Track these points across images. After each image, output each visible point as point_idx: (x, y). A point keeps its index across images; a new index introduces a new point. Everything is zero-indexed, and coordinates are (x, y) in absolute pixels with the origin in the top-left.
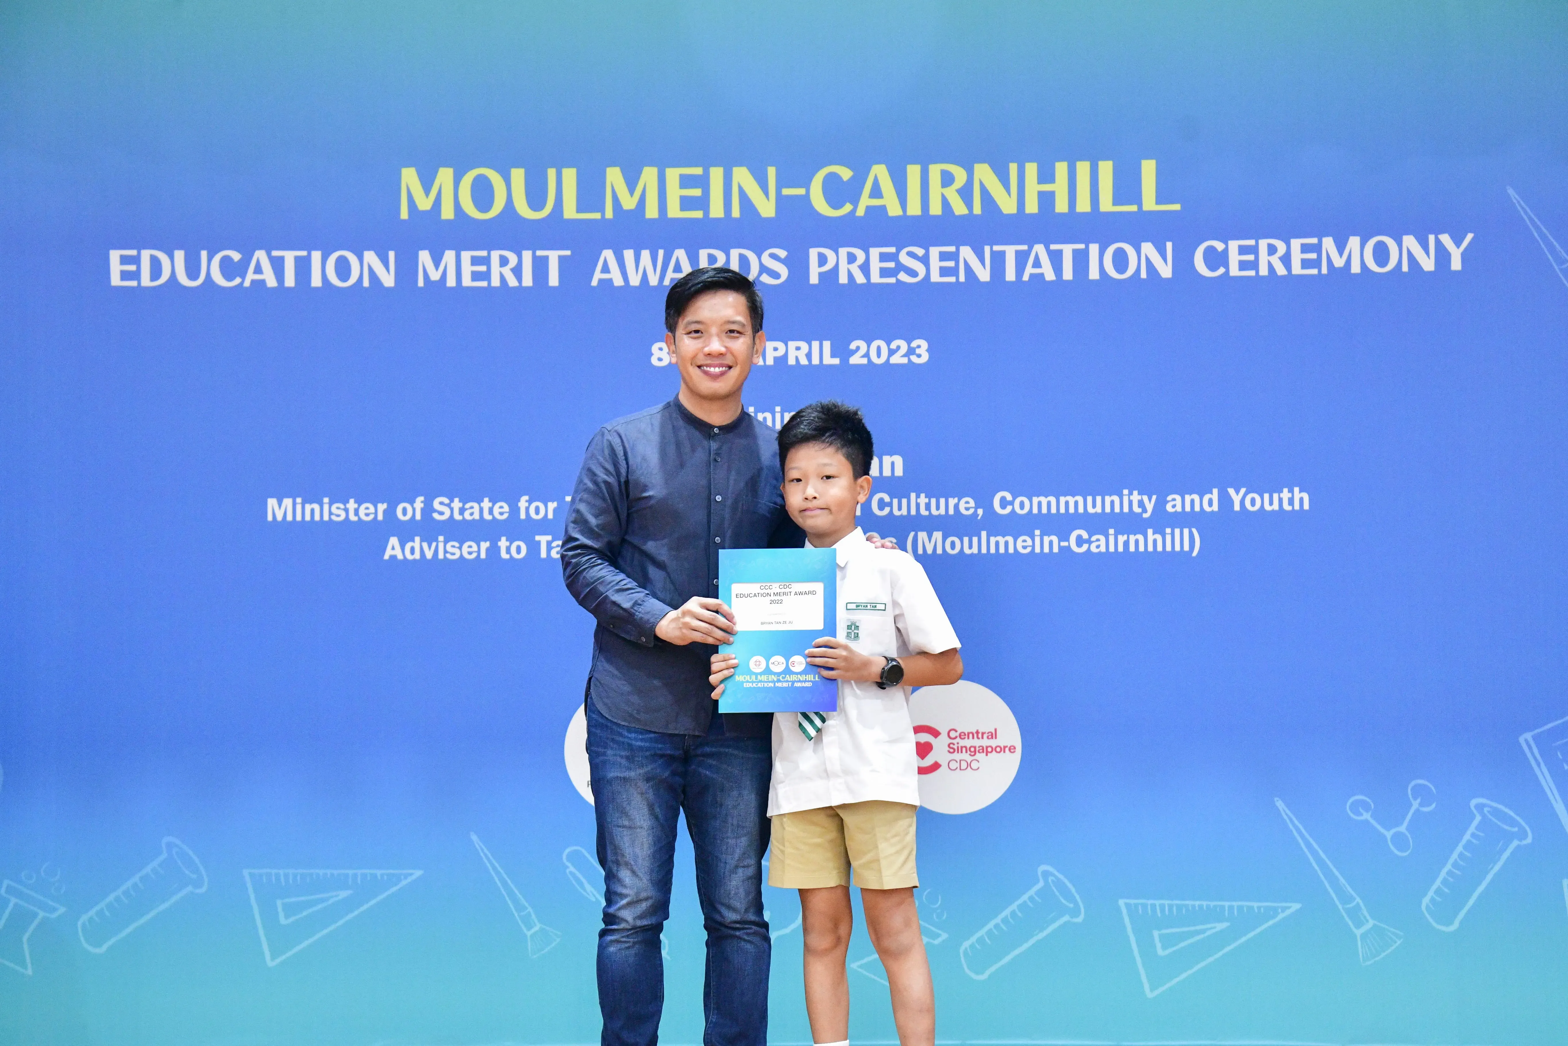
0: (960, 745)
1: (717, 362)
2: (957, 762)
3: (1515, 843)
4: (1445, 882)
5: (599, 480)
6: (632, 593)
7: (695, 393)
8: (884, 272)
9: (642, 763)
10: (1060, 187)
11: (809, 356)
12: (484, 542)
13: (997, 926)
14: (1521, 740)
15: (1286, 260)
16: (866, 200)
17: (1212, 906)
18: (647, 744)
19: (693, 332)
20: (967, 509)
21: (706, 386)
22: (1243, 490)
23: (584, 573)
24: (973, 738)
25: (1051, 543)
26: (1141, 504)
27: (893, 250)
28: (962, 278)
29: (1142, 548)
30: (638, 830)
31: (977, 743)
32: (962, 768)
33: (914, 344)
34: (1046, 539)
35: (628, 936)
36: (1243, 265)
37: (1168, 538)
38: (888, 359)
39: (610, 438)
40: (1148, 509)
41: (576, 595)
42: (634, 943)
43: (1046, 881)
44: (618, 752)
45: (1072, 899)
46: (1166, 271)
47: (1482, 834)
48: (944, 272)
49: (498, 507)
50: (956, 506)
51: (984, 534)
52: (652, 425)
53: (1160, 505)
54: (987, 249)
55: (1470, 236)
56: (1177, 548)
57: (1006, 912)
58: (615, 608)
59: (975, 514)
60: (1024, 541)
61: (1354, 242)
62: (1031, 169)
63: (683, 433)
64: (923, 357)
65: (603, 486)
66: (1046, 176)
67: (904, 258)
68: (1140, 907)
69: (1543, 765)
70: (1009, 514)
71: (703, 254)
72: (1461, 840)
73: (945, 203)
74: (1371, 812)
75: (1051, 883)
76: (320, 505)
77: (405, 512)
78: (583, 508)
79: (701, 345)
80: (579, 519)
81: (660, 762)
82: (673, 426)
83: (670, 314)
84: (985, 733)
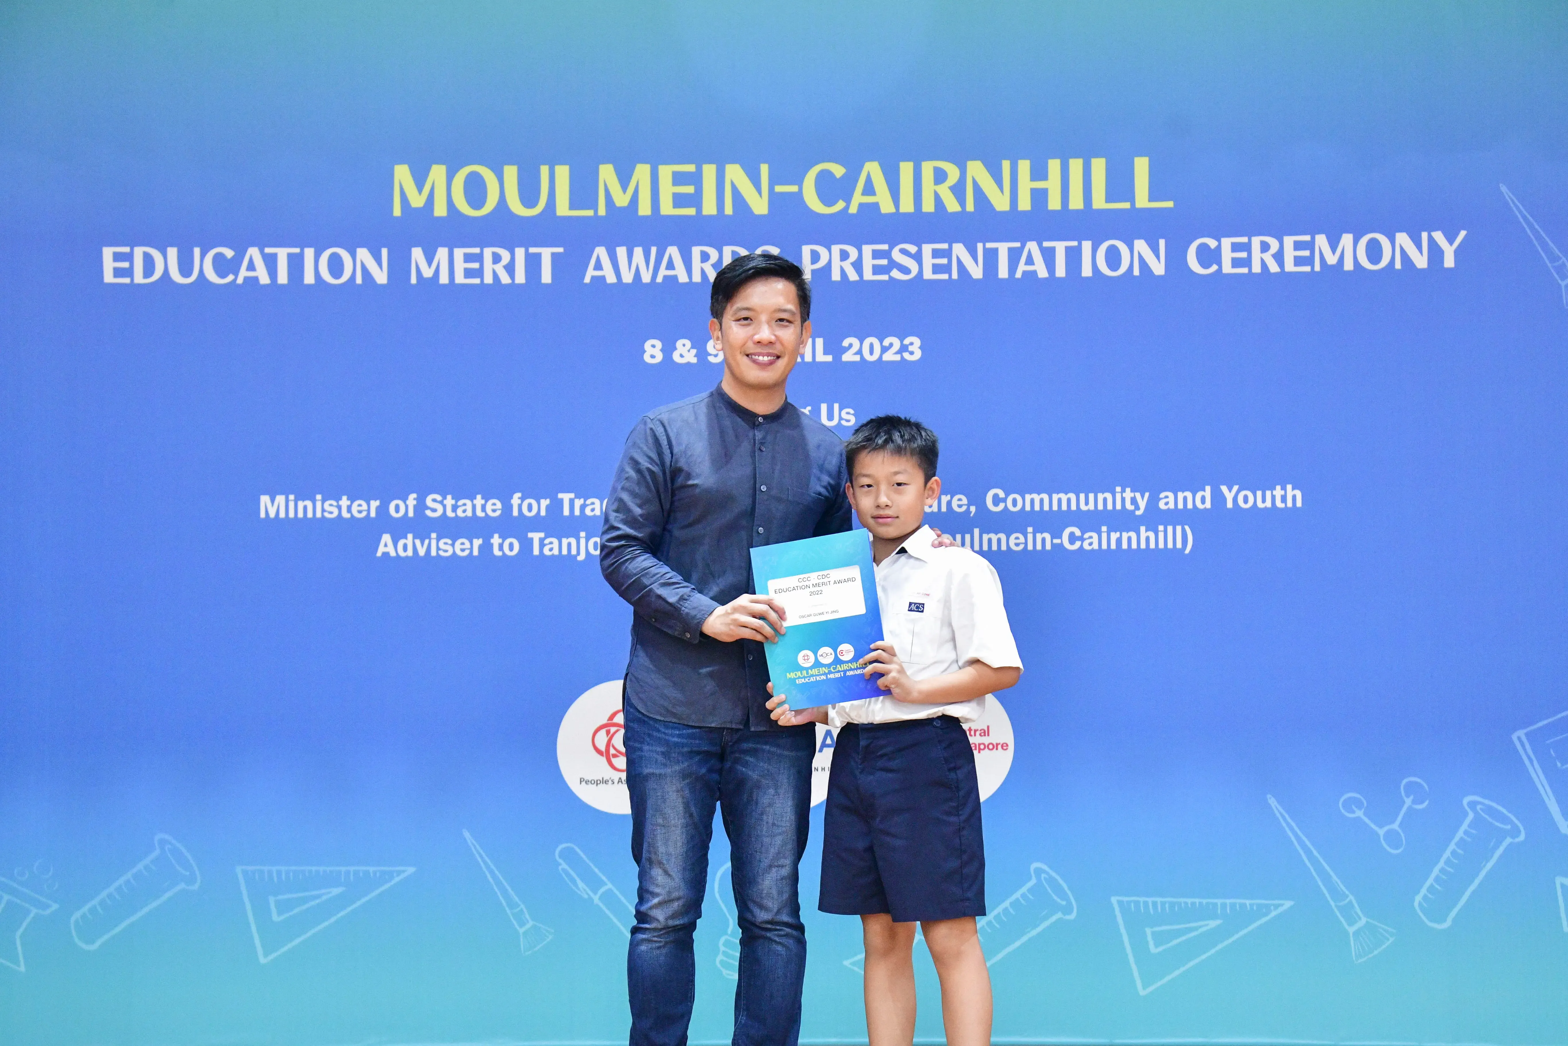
1: (766, 350)
3: (1509, 840)
4: (1437, 879)
5: (643, 468)
6: (678, 587)
7: (739, 381)
8: (877, 270)
9: (678, 760)
10: (1053, 184)
12: (477, 539)
13: (989, 923)
14: (1514, 737)
15: (1279, 257)
16: (858, 198)
17: (1205, 904)
18: (685, 741)
19: (742, 319)
20: (960, 506)
21: (753, 374)
22: (1236, 488)
25: (1044, 540)
26: (1134, 501)
27: (885, 247)
28: (955, 276)
29: (1134, 546)
30: (673, 828)
33: (907, 341)
34: (1039, 537)
35: (658, 936)
36: (1236, 263)
37: (1161, 535)
38: (881, 356)
39: (653, 427)
40: (1140, 506)
42: (666, 943)
43: (1038, 877)
44: (654, 748)
45: (1064, 896)
46: (1158, 268)
47: (1474, 832)
48: (936, 269)
49: (491, 504)
50: (949, 503)
51: (976, 531)
52: (695, 413)
53: (1153, 502)
54: (980, 246)
55: (1463, 234)
56: (1170, 545)
57: (999, 910)
58: (660, 601)
59: (968, 511)
60: (1017, 538)
61: (1347, 239)
62: (1024, 166)
63: (727, 423)
64: (916, 354)
65: (647, 474)
66: (1039, 173)
67: (896, 255)
68: (1132, 904)
69: (1535, 763)
70: (1002, 511)
71: (696, 251)
72: (1453, 837)
73: (938, 201)
74: (1363, 810)
75: (1043, 880)
76: (312, 502)
77: (397, 509)
78: (625, 497)
79: (751, 333)
80: (622, 507)
81: (697, 759)
82: (717, 415)
83: (717, 300)
84: (978, 730)
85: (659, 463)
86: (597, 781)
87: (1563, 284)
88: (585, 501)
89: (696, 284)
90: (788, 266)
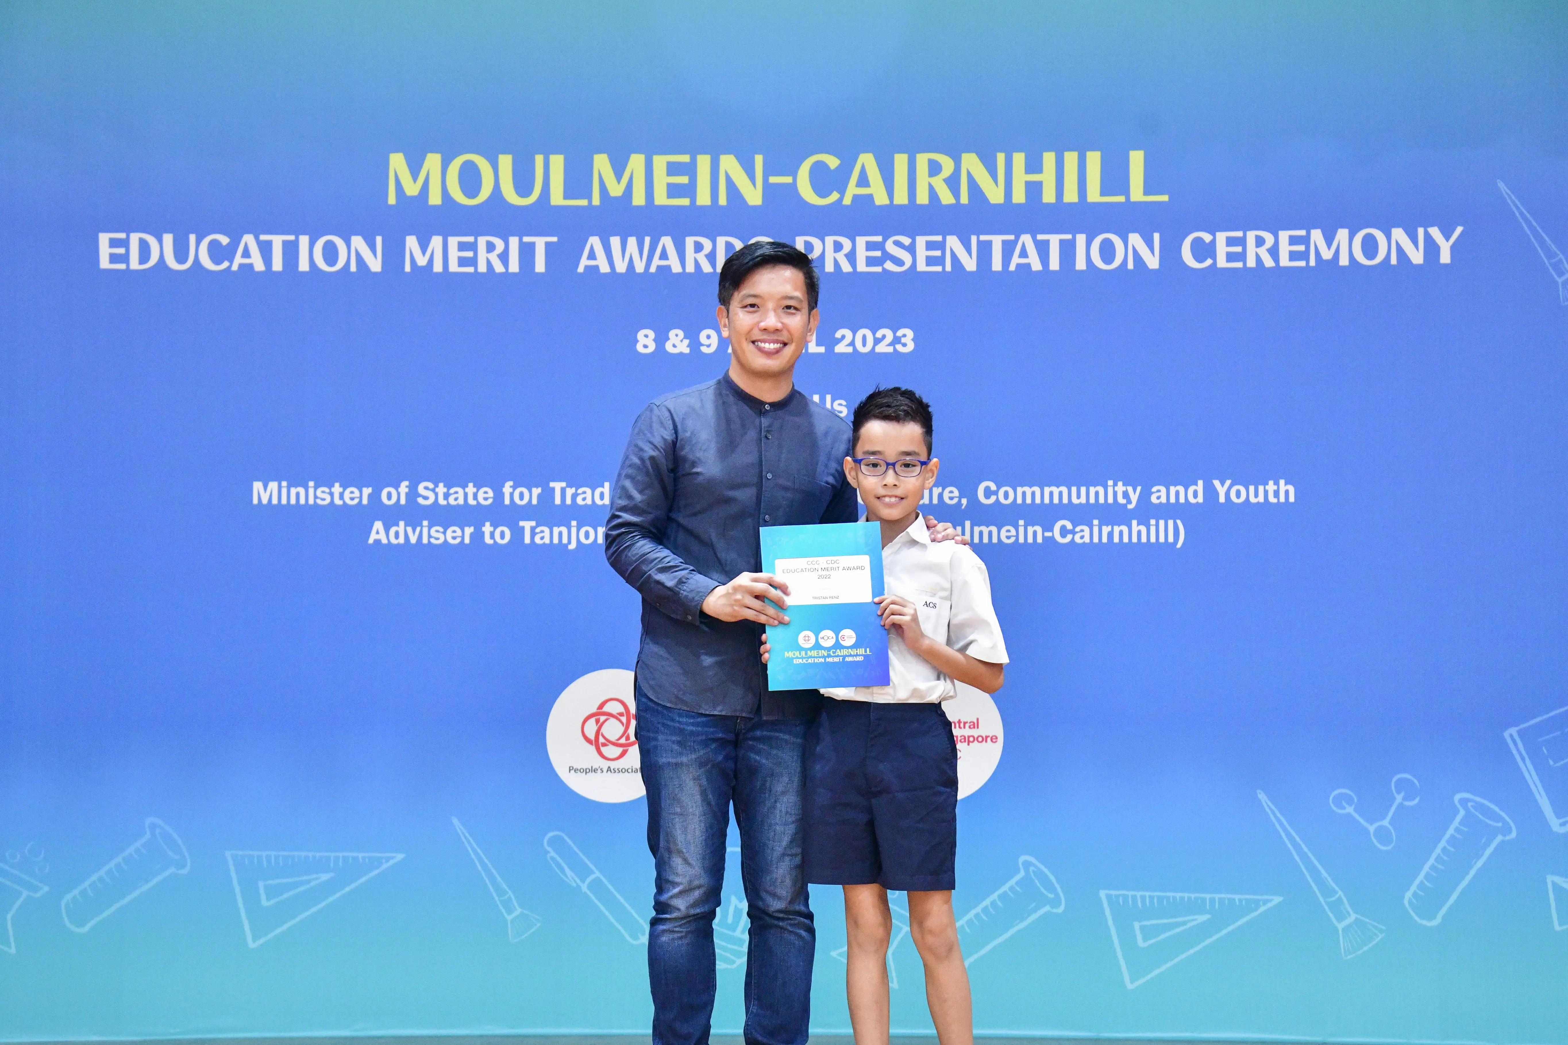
1: (774, 337)
3: (1500, 838)
4: (1427, 877)
5: (647, 455)
6: (676, 571)
8: (870, 261)
9: (693, 749)
10: (1047, 177)
12: (468, 527)
13: (977, 916)
14: (1506, 734)
15: (1274, 252)
16: (852, 190)
17: (1193, 899)
18: (699, 729)
19: (749, 306)
20: (951, 498)
21: (760, 362)
22: (1228, 482)
23: (628, 552)
25: (1035, 533)
26: (1126, 495)
27: (879, 239)
28: (948, 268)
29: (1126, 539)
30: (690, 817)
33: (900, 333)
34: (1030, 530)
35: (680, 926)
36: (1230, 257)
37: (1153, 529)
38: (874, 348)
39: (659, 414)
40: (1132, 501)
41: (621, 573)
42: (688, 933)
43: (1027, 869)
44: (669, 738)
45: (1052, 888)
46: (1153, 262)
47: (1465, 829)
48: (930, 261)
49: (483, 491)
50: (940, 496)
51: (968, 524)
52: (702, 401)
53: (1145, 496)
54: (974, 239)
55: (1459, 230)
56: (1162, 539)
57: (987, 902)
58: (660, 587)
59: (959, 503)
60: (1008, 531)
61: (1342, 234)
62: (1019, 159)
63: (734, 411)
64: (908, 346)
65: (649, 461)
66: (1034, 166)
67: (890, 247)
68: (1121, 898)
69: (1527, 760)
70: (993, 504)
71: (690, 242)
72: (1443, 835)
73: (933, 193)
74: (1353, 807)
75: (1032, 874)
76: (305, 489)
77: (389, 496)
78: (628, 484)
79: (757, 320)
80: (624, 495)
81: (713, 746)
82: (724, 403)
83: (724, 286)
84: (967, 722)
85: (662, 449)
86: (586, 769)
87: (1560, 280)
88: (576, 490)
89: (690, 274)
90: (795, 253)
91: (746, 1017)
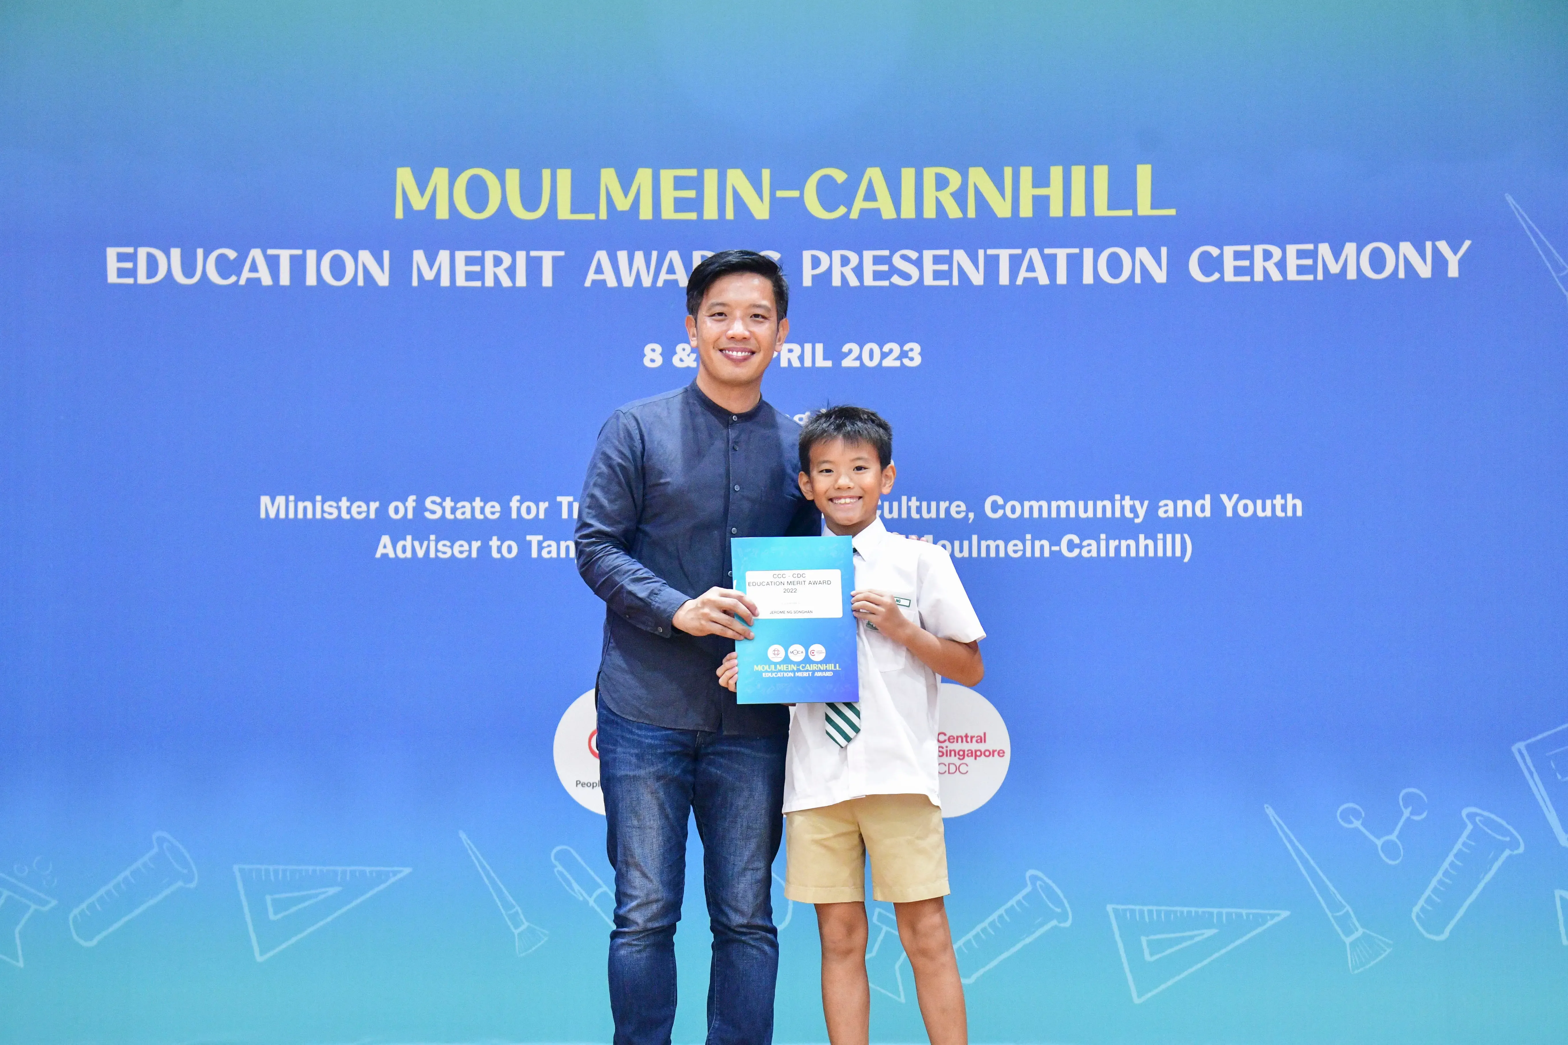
0: (948, 749)
1: (740, 346)
2: (946, 765)
3: (1507, 853)
4: (1435, 890)
5: (615, 463)
6: (649, 583)
7: (714, 378)
8: (877, 276)
9: (652, 761)
10: (1055, 191)
11: (801, 358)
12: (475, 542)
13: (984, 930)
14: (1514, 749)
15: (1281, 266)
16: (860, 204)
17: (1200, 913)
18: (659, 742)
19: (716, 315)
20: (958, 513)
21: (727, 370)
22: (1236, 497)
23: (600, 562)
24: (962, 742)
25: (1042, 547)
26: (1133, 509)
27: (886, 253)
28: (956, 282)
29: (1133, 554)
30: (649, 831)
31: (966, 746)
32: (950, 772)
33: (907, 347)
34: (1037, 544)
35: (638, 940)
36: (1238, 271)
37: (1160, 544)
38: (880, 362)
39: (625, 421)
40: (1140, 515)
41: (591, 583)
42: (646, 946)
43: (1033, 884)
44: (628, 750)
45: (1059, 903)
46: (1160, 276)
47: (1473, 844)
48: (937, 275)
49: (490, 505)
50: (947, 510)
51: (975, 538)
52: (669, 409)
53: (1152, 510)
54: (981, 252)
55: (1467, 243)
56: (1169, 554)
57: (994, 916)
58: (632, 598)
59: (966, 518)
60: (1015, 545)
61: (1350, 248)
62: (1026, 173)
63: (700, 420)
64: (915, 360)
65: (618, 469)
66: (1041, 180)
67: (897, 261)
68: (1128, 912)
69: (1536, 775)
70: (1001, 518)
72: (1451, 850)
73: (940, 206)
74: (1361, 820)
75: (1038, 887)
76: (312, 503)
77: (397, 511)
78: (598, 493)
79: (724, 328)
80: (594, 505)
81: (671, 760)
82: (691, 412)
83: (693, 296)
84: (974, 737)
85: (630, 457)
86: (593, 784)
90: (765, 262)
91: (708, 1031)
